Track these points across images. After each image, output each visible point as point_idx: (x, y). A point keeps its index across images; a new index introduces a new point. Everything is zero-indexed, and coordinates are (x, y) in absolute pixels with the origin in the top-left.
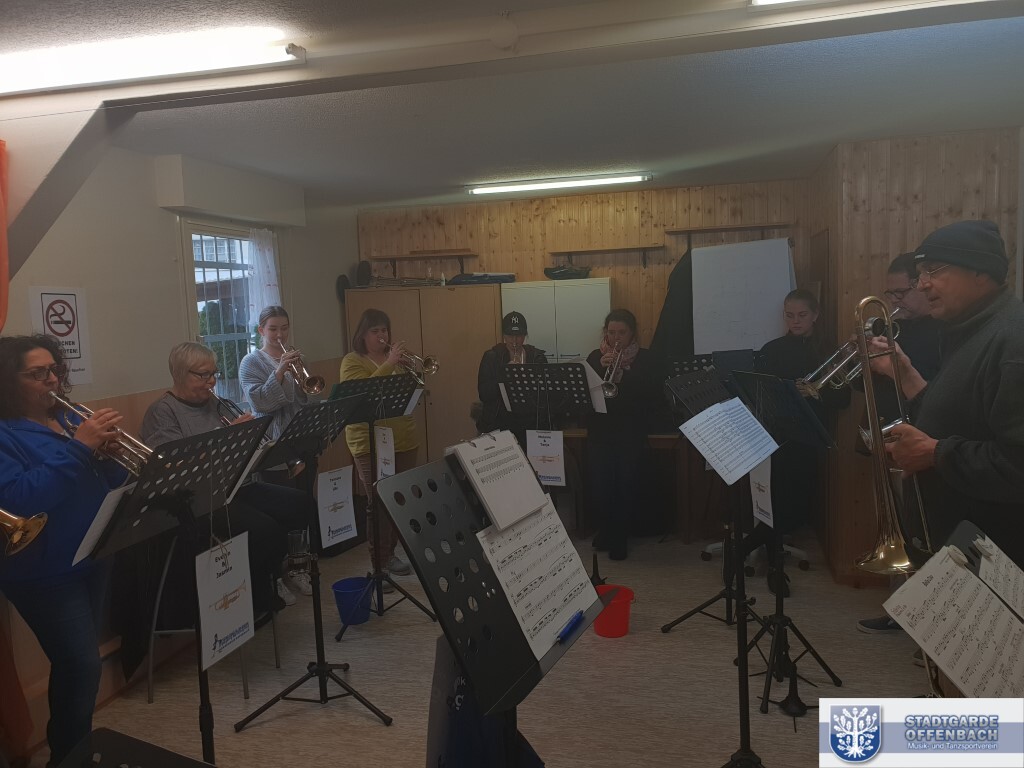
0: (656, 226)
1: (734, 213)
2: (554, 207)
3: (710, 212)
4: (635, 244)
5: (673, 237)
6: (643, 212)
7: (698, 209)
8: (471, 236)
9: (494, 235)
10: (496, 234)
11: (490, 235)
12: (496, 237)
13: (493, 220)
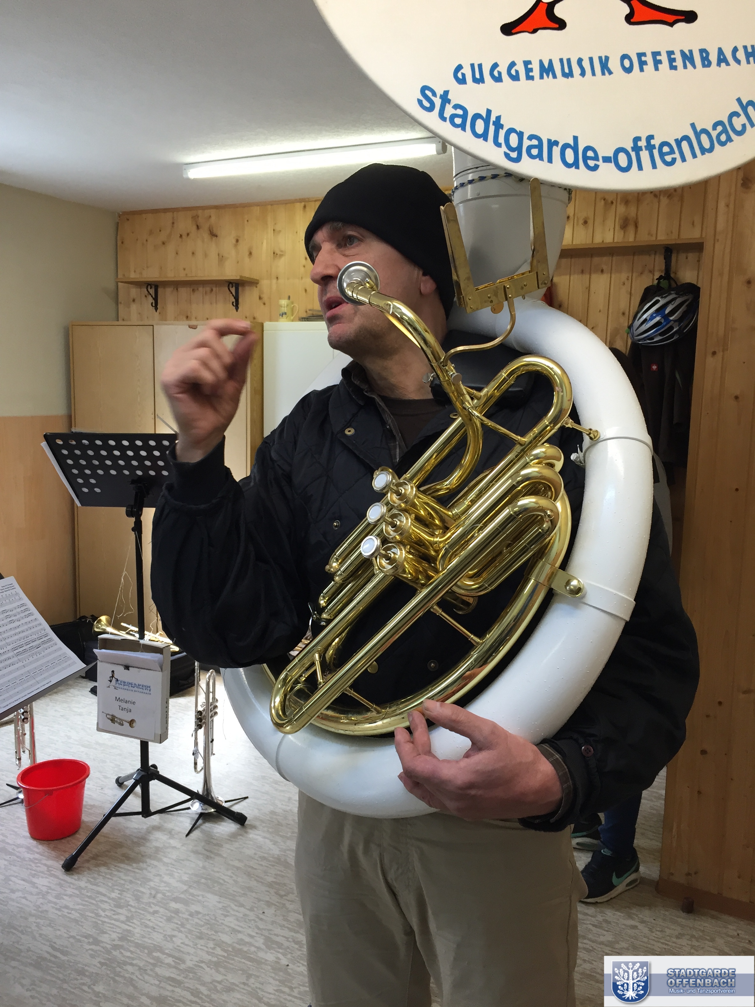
1: (624, 225)
3: (586, 222)
7: (568, 218)
8: (250, 253)
9: (279, 253)
10: (282, 251)
11: (274, 253)
12: (281, 256)
13: (280, 231)
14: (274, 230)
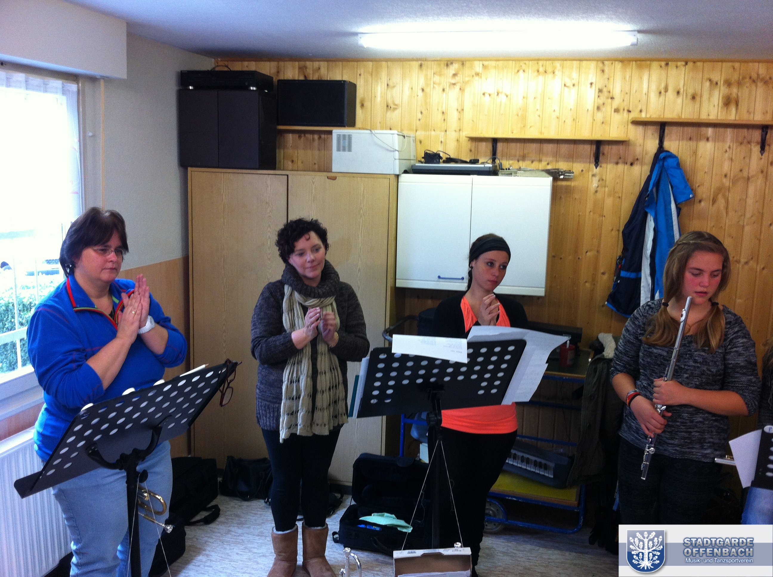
0: (617, 111)
1: (727, 102)
2: (477, 74)
3: (693, 98)
4: (585, 135)
5: (640, 129)
6: (600, 91)
7: (678, 93)
9: (393, 106)
10: (396, 105)
11: (387, 106)
12: (395, 109)
13: (394, 87)
14: (388, 85)
